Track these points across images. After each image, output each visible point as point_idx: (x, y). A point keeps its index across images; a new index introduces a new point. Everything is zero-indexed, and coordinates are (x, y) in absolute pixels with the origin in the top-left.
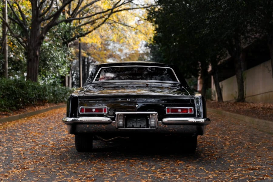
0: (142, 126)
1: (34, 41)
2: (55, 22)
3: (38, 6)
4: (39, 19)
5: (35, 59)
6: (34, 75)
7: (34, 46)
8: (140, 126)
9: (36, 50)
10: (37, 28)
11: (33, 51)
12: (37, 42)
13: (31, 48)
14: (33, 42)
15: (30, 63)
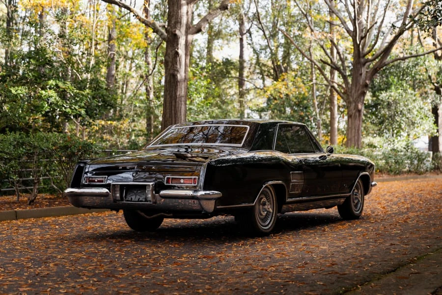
0: (140, 199)
1: (355, 90)
2: (383, 62)
3: (358, 43)
4: (362, 60)
5: (357, 114)
6: (355, 136)
7: (355, 97)
8: (139, 199)
9: (358, 103)
10: (360, 72)
11: (354, 104)
12: (359, 92)
13: (351, 100)
14: (353, 91)
15: (350, 120)
